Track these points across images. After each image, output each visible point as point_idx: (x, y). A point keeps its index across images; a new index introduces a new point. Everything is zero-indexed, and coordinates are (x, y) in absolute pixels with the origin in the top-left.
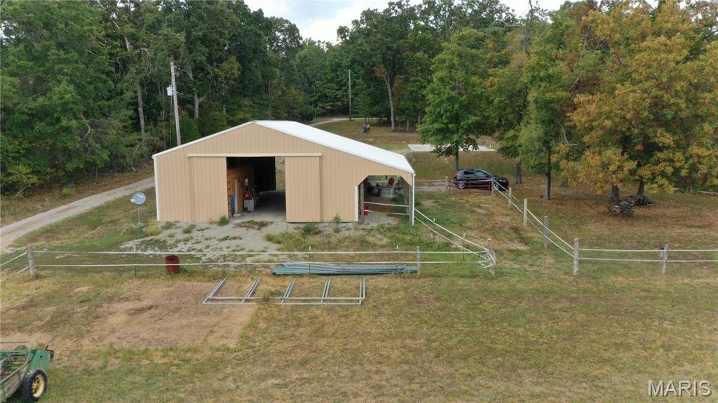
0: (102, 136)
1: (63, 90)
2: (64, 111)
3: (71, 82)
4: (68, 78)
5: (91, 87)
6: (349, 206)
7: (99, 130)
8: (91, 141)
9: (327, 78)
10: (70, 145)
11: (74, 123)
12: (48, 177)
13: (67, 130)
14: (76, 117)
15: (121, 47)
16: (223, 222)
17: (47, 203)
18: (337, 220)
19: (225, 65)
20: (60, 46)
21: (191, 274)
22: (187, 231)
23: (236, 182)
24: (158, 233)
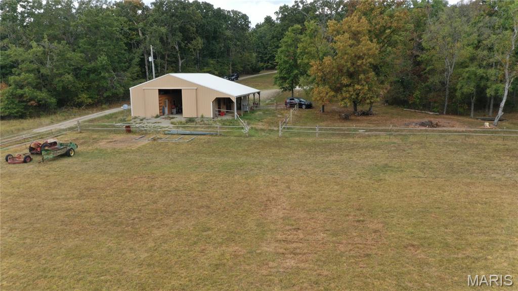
0: (121, 81)
1: (103, 59)
2: (103, 69)
3: (107, 55)
4: (105, 53)
5: (116, 57)
6: (208, 111)
7: (120, 78)
8: (115, 83)
9: (274, 45)
10: (105, 85)
11: (107, 75)
12: (96, 100)
13: (104, 78)
14: (108, 72)
15: (137, 34)
16: (157, 117)
17: (94, 111)
18: (202, 117)
19: (194, 42)
20: (103, 38)
21: (135, 133)
22: (142, 120)
23: (167, 100)
24: (131, 120)
